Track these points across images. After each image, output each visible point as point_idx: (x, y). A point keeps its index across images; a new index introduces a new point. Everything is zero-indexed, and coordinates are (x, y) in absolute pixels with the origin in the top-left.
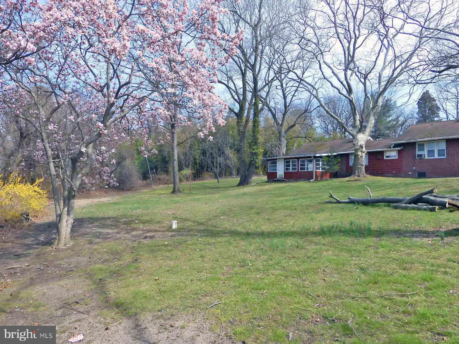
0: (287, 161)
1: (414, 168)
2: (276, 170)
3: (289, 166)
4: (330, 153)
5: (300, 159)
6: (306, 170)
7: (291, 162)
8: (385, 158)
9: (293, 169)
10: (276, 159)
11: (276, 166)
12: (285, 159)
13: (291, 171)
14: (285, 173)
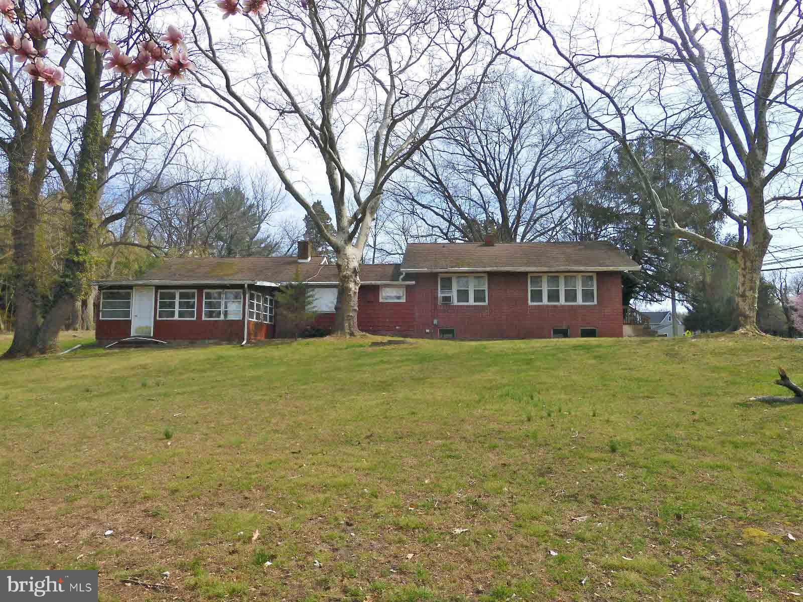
0: (164, 293)
1: (435, 322)
2: (127, 314)
3: (172, 305)
4: (296, 280)
5: (205, 291)
6: (222, 317)
7: (177, 296)
8: (381, 300)
9: (181, 314)
10: (130, 287)
11: (128, 305)
12: (158, 287)
13: (176, 317)
14: (156, 322)
